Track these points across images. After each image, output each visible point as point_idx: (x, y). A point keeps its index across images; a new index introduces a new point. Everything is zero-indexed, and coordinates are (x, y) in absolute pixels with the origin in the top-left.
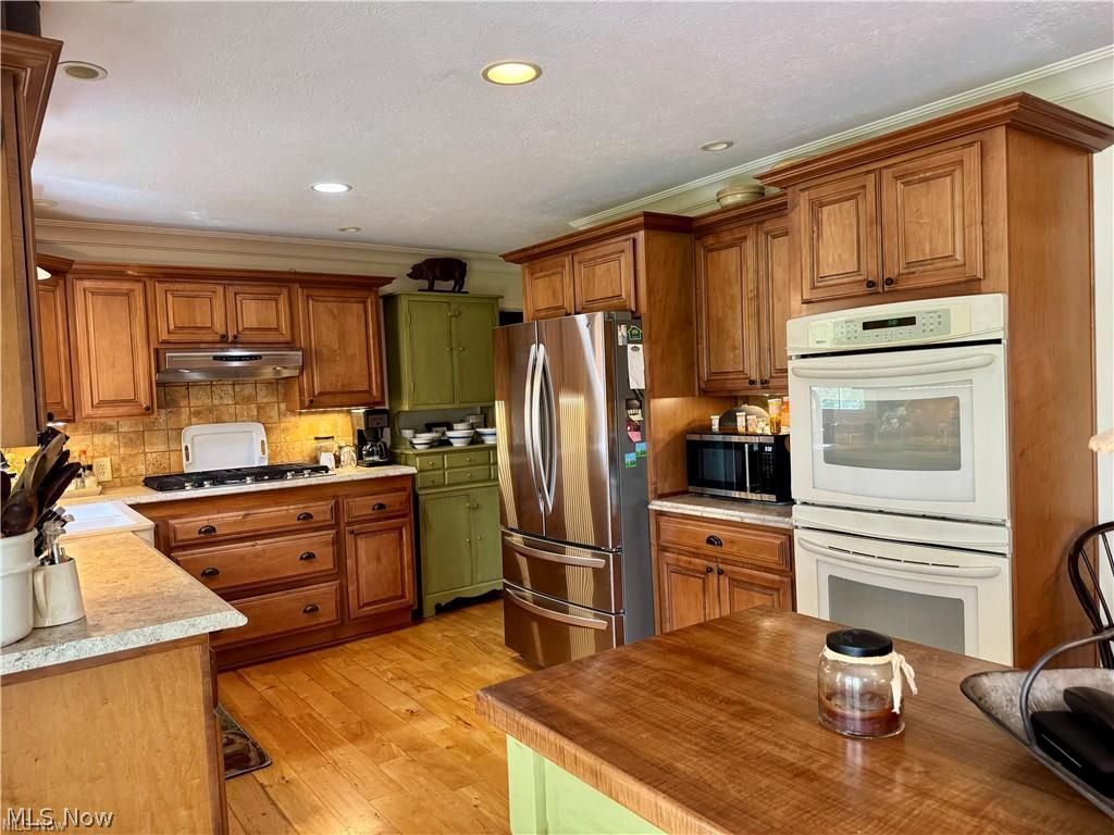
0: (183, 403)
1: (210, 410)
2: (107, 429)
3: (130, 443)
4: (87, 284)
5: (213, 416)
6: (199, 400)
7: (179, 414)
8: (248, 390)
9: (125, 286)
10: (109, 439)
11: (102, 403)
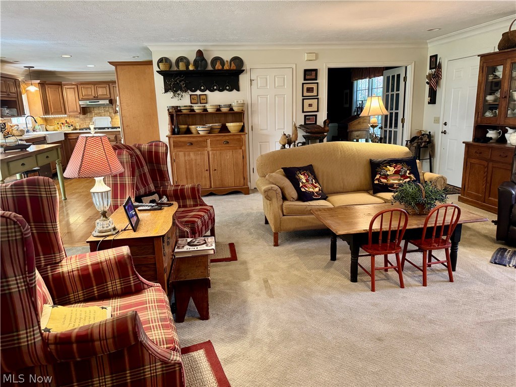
0: (93, 112)
1: (99, 113)
2: (78, 117)
3: (82, 120)
4: (66, 87)
5: (99, 115)
6: (96, 111)
7: (92, 114)
8: (107, 109)
9: (73, 87)
10: (78, 119)
11: (71, 112)
